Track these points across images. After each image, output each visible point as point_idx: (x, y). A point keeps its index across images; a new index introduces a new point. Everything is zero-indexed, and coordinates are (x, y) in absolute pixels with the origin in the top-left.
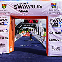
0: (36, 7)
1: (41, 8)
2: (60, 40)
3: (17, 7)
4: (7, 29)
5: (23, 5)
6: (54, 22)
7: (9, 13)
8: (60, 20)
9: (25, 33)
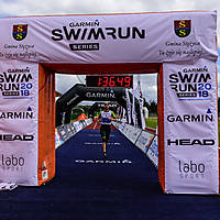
0: (124, 34)
1: (142, 36)
2: (205, 141)
3: (63, 34)
4: (29, 109)
5: (83, 29)
6: (183, 81)
7: (34, 55)
8: (202, 75)
9: (88, 122)
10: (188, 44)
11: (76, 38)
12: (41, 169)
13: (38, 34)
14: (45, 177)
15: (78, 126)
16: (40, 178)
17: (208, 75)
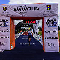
10: (50, 12)
11: (20, 10)
12: (11, 46)
13: (10, 9)
14: (12, 48)
15: (20, 34)
16: (11, 48)
17: (56, 20)
